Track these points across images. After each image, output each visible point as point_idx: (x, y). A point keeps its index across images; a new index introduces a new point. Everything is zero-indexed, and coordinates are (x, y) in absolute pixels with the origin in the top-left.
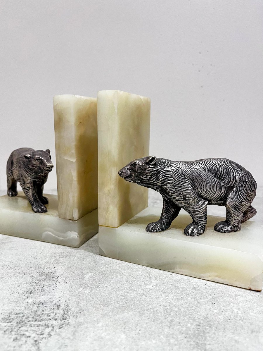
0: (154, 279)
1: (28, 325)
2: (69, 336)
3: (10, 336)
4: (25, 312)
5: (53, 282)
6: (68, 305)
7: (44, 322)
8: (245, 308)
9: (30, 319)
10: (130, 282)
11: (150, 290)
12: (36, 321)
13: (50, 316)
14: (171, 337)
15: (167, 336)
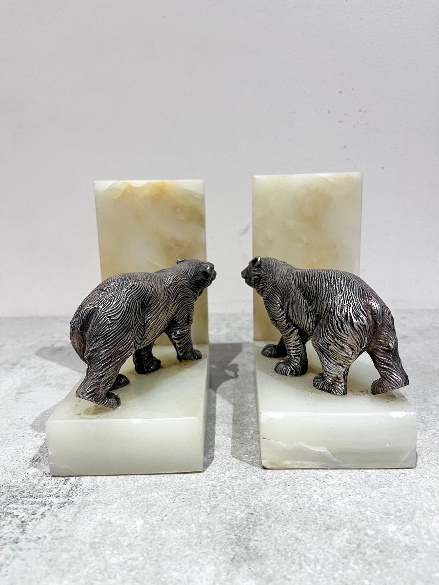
1: (20, 501)
2: (69, 518)
4: (21, 486)
7: (41, 499)
8: (332, 495)
9: (25, 494)
12: (31, 497)
13: (52, 491)
14: (205, 526)
15: (200, 526)
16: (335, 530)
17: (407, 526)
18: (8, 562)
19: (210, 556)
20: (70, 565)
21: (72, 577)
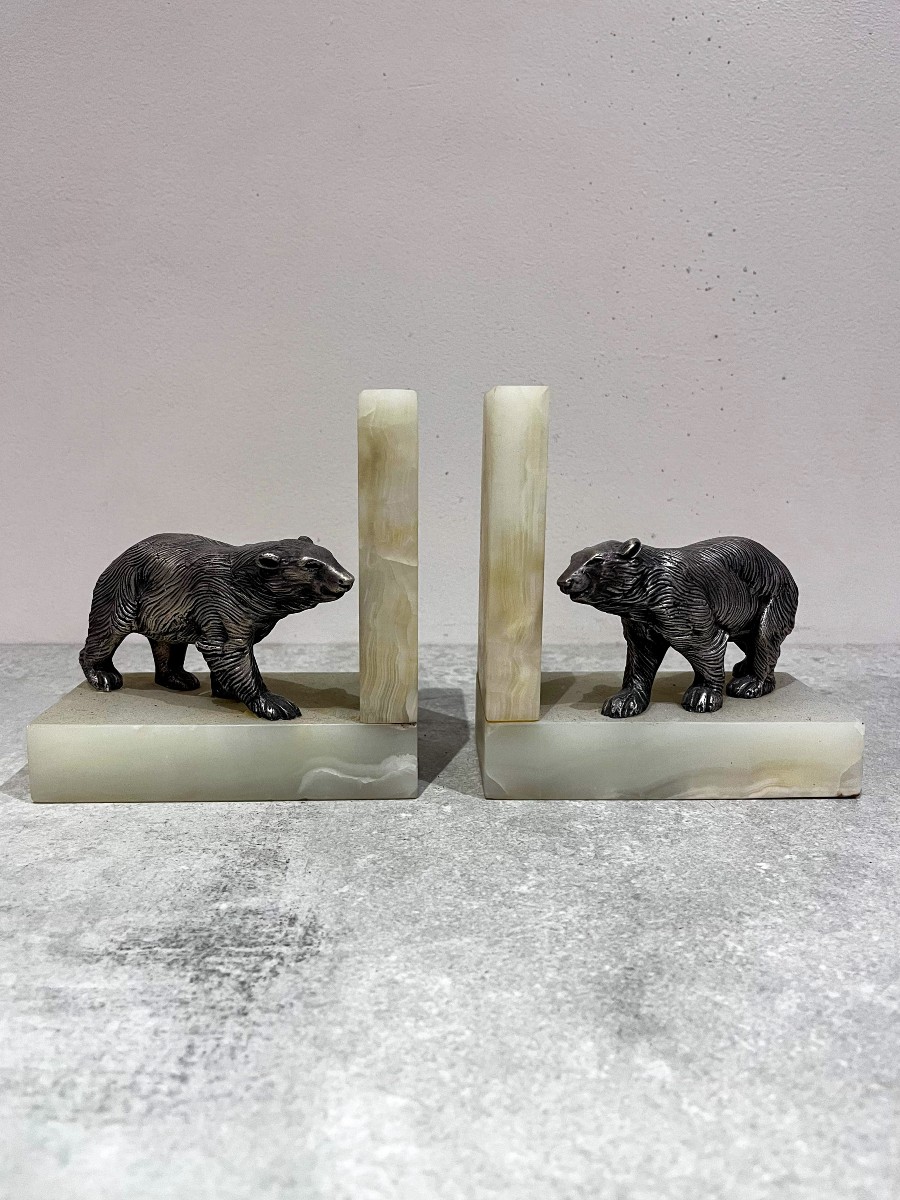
0: (535, 871)
1: (224, 953)
2: (320, 976)
3: (182, 974)
4: (214, 928)
5: (276, 870)
6: (314, 918)
7: (259, 949)
8: (757, 942)
9: (227, 942)
10: (472, 878)
11: (521, 894)
12: (240, 945)
13: (273, 937)
14: (559, 986)
15: (550, 986)
16: (774, 990)
17: (891, 987)
18: (243, 1043)
19: (580, 1028)
20: (352, 1044)
21: (363, 1060)
